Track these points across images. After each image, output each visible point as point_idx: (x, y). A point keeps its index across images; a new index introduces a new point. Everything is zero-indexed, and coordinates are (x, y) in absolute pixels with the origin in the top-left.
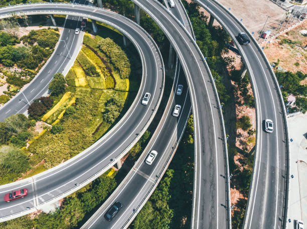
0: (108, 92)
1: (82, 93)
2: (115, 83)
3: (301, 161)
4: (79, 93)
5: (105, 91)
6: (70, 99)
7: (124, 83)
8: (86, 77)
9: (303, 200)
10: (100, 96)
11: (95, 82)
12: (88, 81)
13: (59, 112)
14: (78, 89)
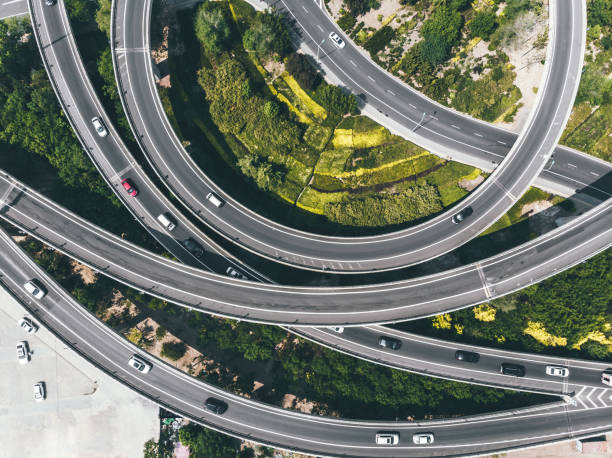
0: (304, 174)
1: (318, 135)
2: (321, 191)
3: (95, 389)
4: (317, 131)
5: (309, 171)
6: (310, 115)
7: (316, 205)
8: (351, 148)
9: (53, 354)
10: (299, 160)
11: (335, 159)
12: (341, 150)
13: (291, 97)
14: (327, 131)
